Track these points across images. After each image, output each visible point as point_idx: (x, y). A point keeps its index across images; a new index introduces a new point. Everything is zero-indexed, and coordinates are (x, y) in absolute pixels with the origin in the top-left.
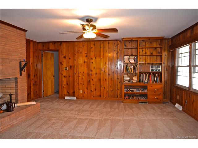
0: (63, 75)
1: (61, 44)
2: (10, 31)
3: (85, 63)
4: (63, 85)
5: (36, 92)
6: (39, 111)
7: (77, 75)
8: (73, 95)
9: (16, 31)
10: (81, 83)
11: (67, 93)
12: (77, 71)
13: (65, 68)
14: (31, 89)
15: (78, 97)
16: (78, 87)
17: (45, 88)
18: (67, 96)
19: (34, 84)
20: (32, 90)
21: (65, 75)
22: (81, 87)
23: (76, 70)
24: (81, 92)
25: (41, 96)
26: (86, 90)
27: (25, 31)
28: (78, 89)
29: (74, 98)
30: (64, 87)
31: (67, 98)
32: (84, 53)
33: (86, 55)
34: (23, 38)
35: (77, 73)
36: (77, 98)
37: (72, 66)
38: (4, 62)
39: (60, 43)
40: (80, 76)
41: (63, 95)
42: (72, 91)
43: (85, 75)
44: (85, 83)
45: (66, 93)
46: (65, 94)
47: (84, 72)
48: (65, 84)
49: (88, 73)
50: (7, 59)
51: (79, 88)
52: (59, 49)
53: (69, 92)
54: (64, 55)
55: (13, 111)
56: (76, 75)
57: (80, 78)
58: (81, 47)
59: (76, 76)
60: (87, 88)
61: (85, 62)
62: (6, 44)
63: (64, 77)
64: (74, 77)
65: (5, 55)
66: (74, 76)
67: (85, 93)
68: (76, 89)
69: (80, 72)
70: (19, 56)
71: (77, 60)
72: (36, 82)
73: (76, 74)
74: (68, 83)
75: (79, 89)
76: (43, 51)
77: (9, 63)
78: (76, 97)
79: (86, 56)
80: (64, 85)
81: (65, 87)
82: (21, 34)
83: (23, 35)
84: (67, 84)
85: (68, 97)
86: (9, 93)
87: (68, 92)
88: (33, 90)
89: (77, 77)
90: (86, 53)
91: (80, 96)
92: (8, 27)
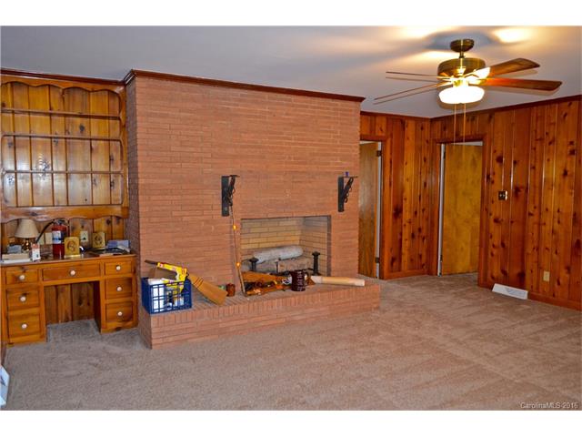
0: (491, 214)
1: (491, 117)
2: (314, 107)
3: (567, 178)
4: (491, 247)
5: (420, 256)
6: (375, 306)
7: (535, 218)
8: (520, 284)
9: (331, 105)
10: (548, 246)
11: (502, 275)
12: (537, 204)
13: (500, 193)
14: (401, 246)
15: (535, 294)
16: (535, 259)
17: (447, 250)
18: (498, 283)
19: (413, 236)
20: (404, 250)
21: (497, 215)
22: (545, 261)
23: (534, 201)
24: (546, 276)
25: (434, 270)
26: (564, 275)
27: (360, 99)
28: (535, 265)
29: (522, 294)
30: (492, 255)
31: (498, 288)
32: (562, 141)
33: (570, 148)
34: (353, 118)
35: (537, 211)
36: (531, 296)
37: (522, 187)
38: (295, 180)
39: (487, 115)
40: (547, 223)
41: (489, 278)
42: (517, 271)
43: (562, 220)
44: (561, 249)
45: (496, 272)
46: (495, 275)
47: (559, 211)
48: (496, 243)
49: (575, 215)
50: (303, 172)
51: (538, 262)
52: (485, 134)
53: (507, 270)
54: (498, 154)
55: (303, 290)
56: (531, 217)
57: (546, 229)
58: (555, 119)
59: (532, 221)
60: (568, 268)
61: (565, 173)
62: (303, 140)
63: (496, 221)
64: (524, 224)
65: (299, 163)
66: (524, 219)
67: (559, 284)
68: (530, 263)
69: (547, 210)
70: (337, 164)
71: (537, 167)
72: (420, 230)
73: (530, 214)
74: (505, 242)
75: (540, 269)
76: (445, 143)
77: (310, 182)
78: (527, 292)
79: (572, 152)
80: (494, 246)
81: (495, 252)
82: (346, 110)
83: (351, 111)
84: (503, 245)
85: (503, 287)
86: (314, 251)
87: (504, 272)
88: (409, 250)
89: (536, 226)
90: (572, 143)
91: (541, 290)
92: (309, 99)
